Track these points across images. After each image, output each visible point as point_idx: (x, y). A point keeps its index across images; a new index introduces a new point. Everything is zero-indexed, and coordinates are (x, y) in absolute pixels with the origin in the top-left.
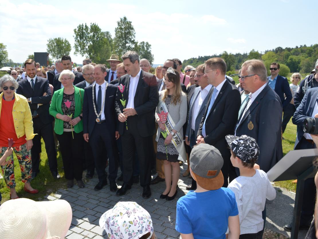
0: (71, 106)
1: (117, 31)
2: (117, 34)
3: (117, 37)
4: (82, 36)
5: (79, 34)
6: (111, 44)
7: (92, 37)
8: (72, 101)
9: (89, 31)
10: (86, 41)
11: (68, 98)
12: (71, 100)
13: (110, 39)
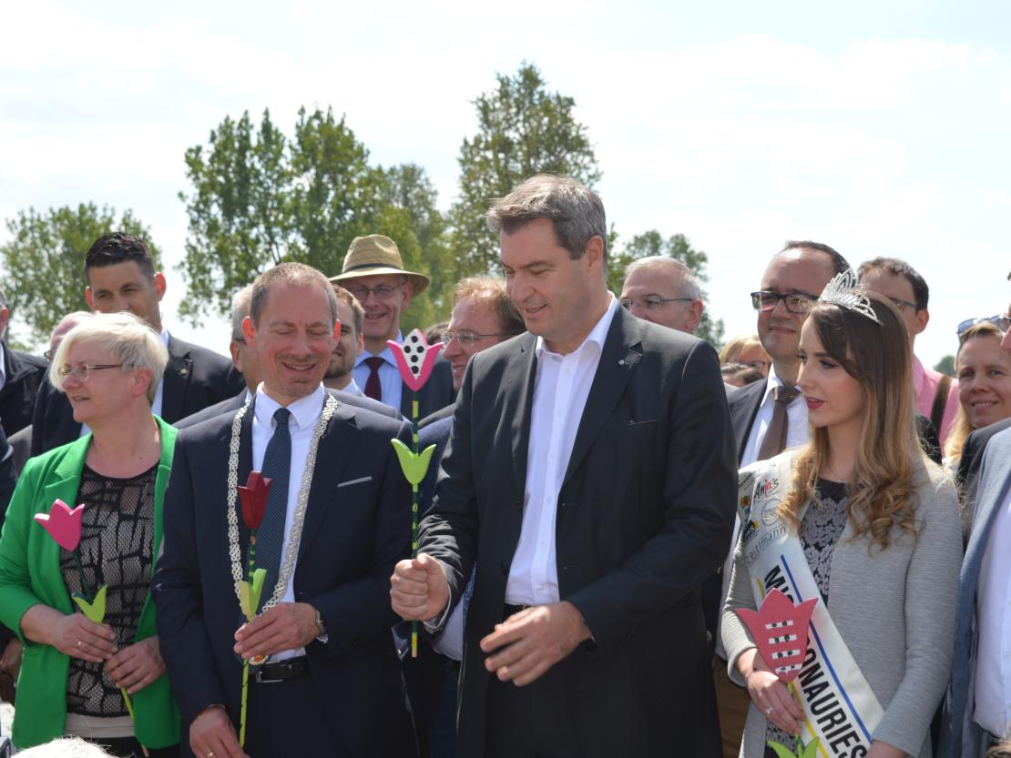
0: (125, 552)
1: (472, 162)
2: (477, 179)
3: (472, 198)
4: (235, 194)
5: (221, 179)
6: (435, 246)
7: (304, 200)
8: (135, 518)
9: (285, 163)
10: (262, 228)
11: (109, 503)
12: (131, 512)
13: (426, 215)
